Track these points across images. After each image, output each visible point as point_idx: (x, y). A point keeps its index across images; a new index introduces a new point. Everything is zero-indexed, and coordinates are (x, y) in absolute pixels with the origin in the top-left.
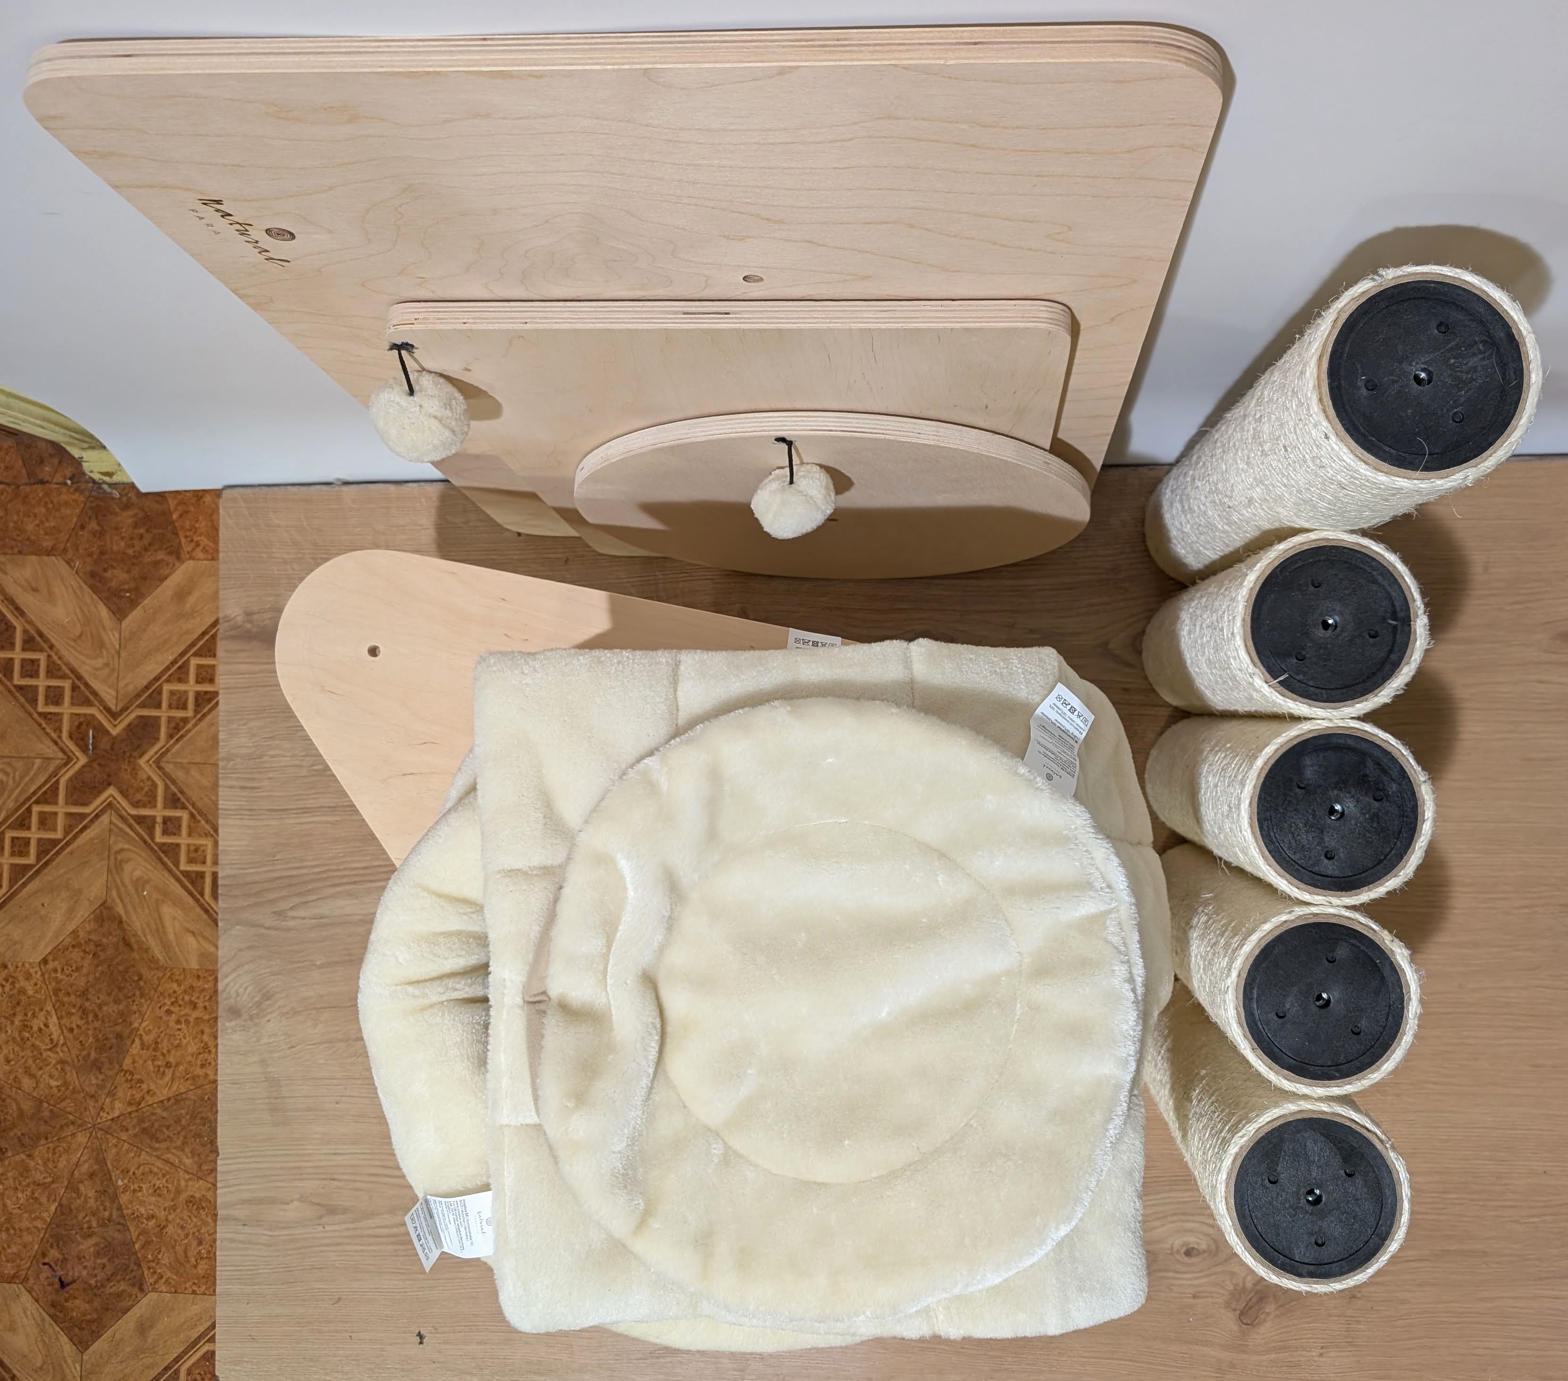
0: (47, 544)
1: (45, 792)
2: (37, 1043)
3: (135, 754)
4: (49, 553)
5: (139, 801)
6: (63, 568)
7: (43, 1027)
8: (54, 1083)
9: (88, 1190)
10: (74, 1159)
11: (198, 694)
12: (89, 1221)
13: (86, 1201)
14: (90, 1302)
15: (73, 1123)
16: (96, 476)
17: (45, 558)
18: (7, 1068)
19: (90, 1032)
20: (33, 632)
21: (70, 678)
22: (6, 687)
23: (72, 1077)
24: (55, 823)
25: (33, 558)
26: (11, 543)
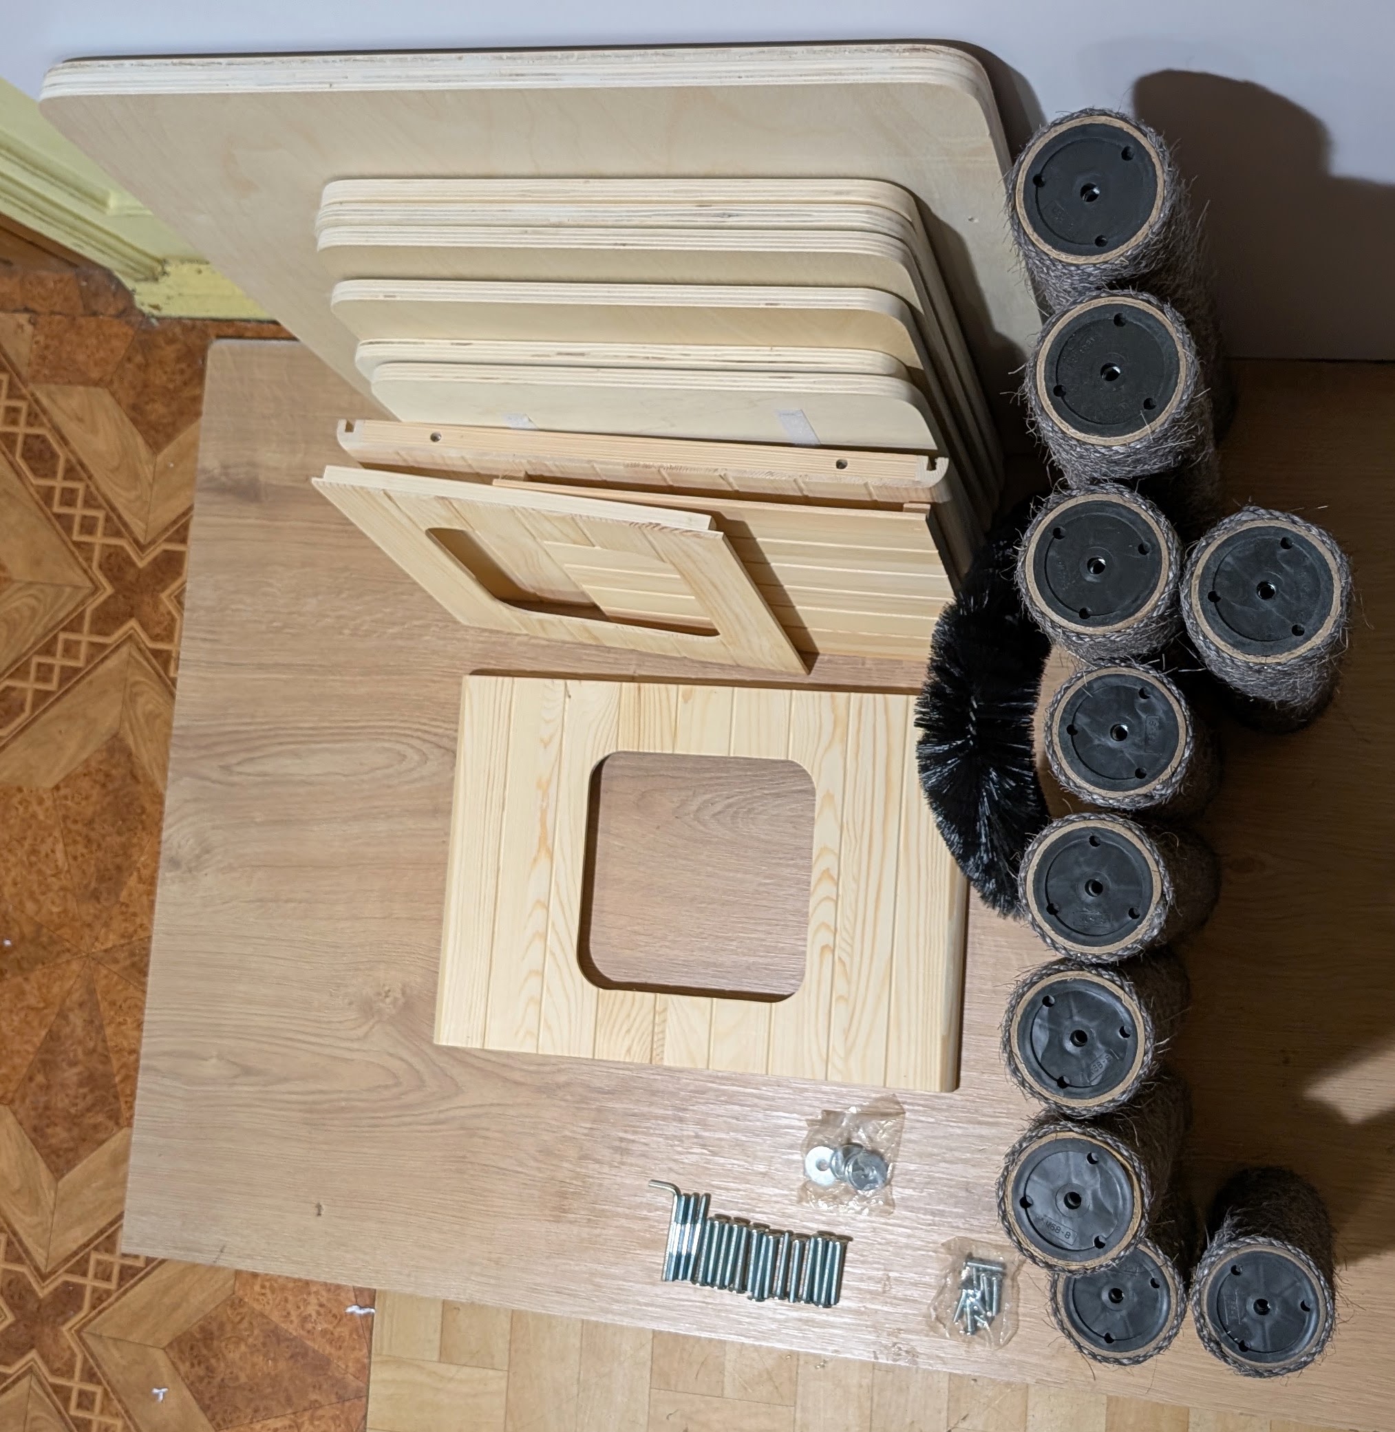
0: (95, 374)
1: (72, 621)
2: (44, 868)
3: (158, 588)
4: (97, 383)
5: (158, 635)
6: (108, 400)
7: (49, 852)
8: (55, 910)
9: (77, 1019)
10: (67, 987)
12: (75, 1050)
13: (73, 1031)
14: (70, 1130)
15: (68, 950)
16: (146, 309)
17: (92, 389)
18: (13, 890)
19: (93, 862)
20: (74, 460)
21: (104, 509)
22: (45, 514)
23: (72, 905)
24: (78, 651)
25: (81, 388)
26: (63, 373)
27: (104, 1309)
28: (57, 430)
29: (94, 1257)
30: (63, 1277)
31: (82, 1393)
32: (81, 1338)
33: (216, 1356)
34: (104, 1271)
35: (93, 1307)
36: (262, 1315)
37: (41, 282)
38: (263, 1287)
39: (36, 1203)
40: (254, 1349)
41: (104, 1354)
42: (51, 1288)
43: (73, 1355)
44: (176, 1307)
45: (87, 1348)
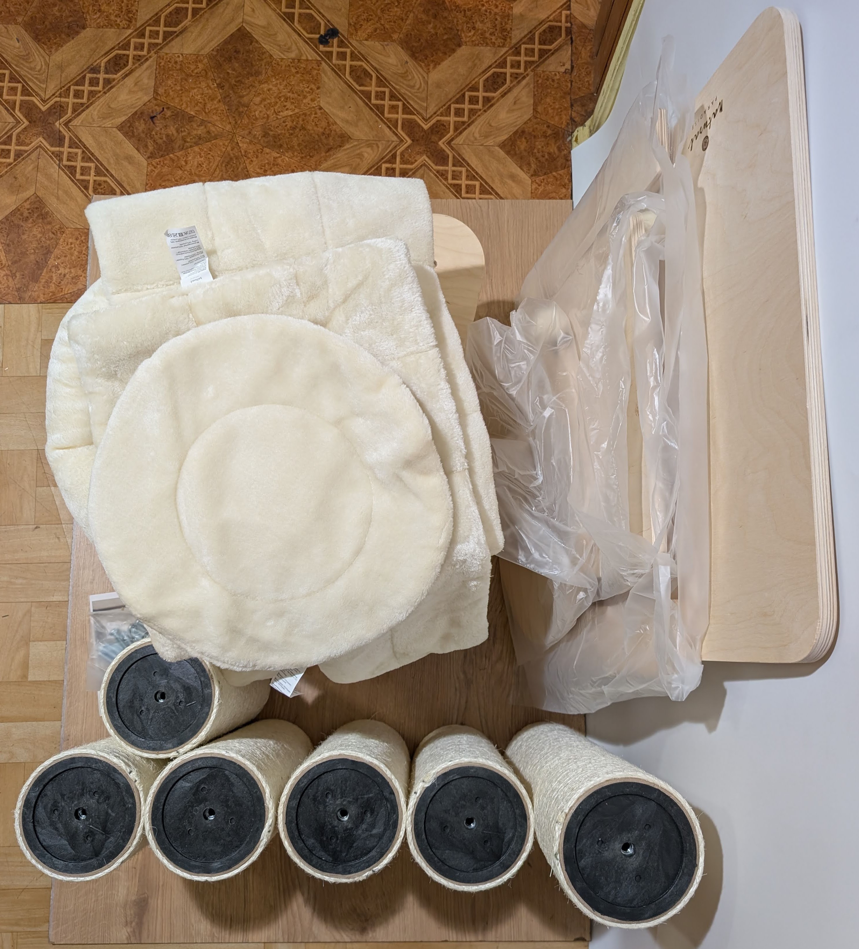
0: (540, 109)
1: (409, 108)
2: (278, 105)
3: (429, 154)
4: (535, 110)
5: (404, 156)
6: (526, 117)
7: (287, 107)
8: (257, 113)
9: (201, 131)
10: (217, 124)
11: (460, 186)
12: (185, 131)
13: (194, 130)
14: (143, 132)
15: (236, 123)
16: (575, 134)
17: (532, 108)
18: (265, 89)
19: (283, 132)
20: (493, 102)
21: (469, 120)
22: (464, 88)
23: (260, 122)
24: (392, 113)
25: (532, 102)
26: (540, 91)
27: (52, 158)
28: (510, 90)
29: (79, 151)
30: (67, 135)
31: (9, 151)
32: (37, 148)
33: (34, 221)
34: (73, 157)
35: (53, 153)
36: (57, 244)
37: (588, 74)
38: (71, 244)
39: (104, 117)
40: (39, 241)
41: (29, 161)
42: (61, 129)
43: (28, 145)
44: (58, 198)
45: (32, 152)
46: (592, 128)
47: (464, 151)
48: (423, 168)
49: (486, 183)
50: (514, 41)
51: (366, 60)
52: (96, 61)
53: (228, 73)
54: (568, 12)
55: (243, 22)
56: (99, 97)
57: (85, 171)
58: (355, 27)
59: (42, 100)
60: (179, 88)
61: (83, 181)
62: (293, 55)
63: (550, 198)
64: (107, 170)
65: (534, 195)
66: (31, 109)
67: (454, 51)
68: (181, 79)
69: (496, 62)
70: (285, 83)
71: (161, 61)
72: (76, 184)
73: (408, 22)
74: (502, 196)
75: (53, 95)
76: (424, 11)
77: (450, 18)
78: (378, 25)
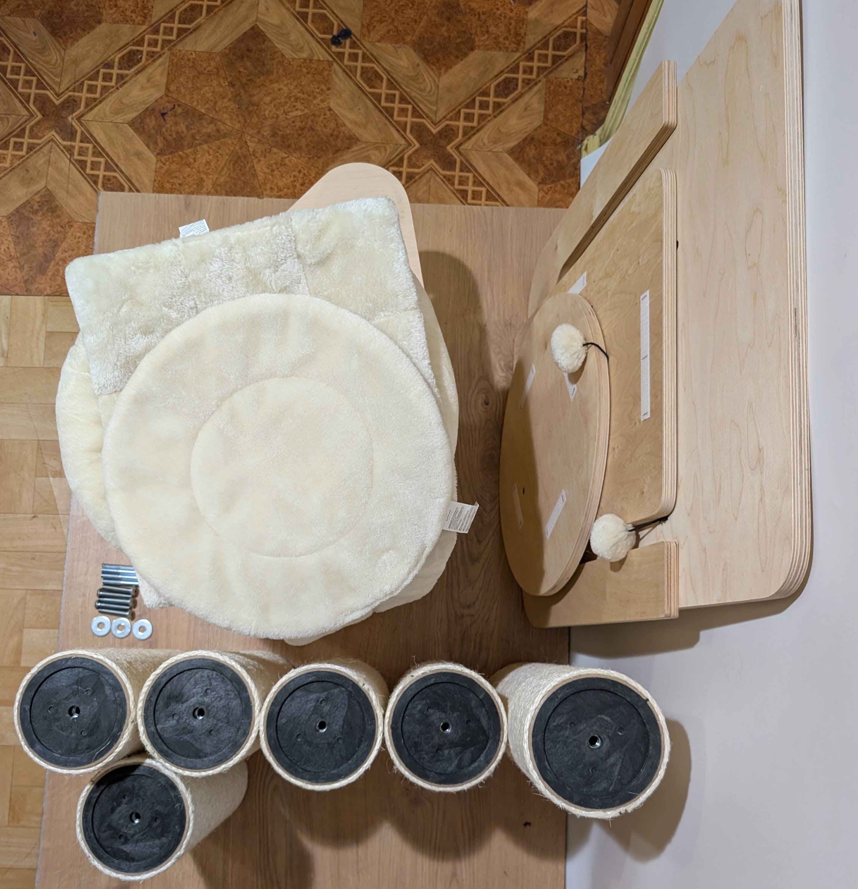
0: (550, 116)
1: (418, 112)
2: (288, 105)
3: (436, 158)
4: (546, 117)
5: (411, 160)
6: (537, 124)
7: (296, 108)
8: (267, 113)
9: (210, 129)
10: (227, 122)
11: (466, 191)
12: (194, 128)
13: (204, 127)
14: (154, 128)
15: (246, 122)
16: (585, 142)
17: (542, 114)
18: (276, 89)
19: (292, 132)
20: (503, 107)
21: (478, 126)
22: (475, 93)
23: (269, 122)
24: (402, 116)
25: (543, 109)
26: (551, 97)
27: (64, 153)
28: (520, 96)
29: (90, 146)
30: (79, 129)
31: (22, 143)
32: (49, 141)
33: (43, 214)
34: (84, 152)
35: (64, 147)
36: (65, 238)
37: (602, 82)
38: (79, 238)
39: (116, 112)
40: (48, 234)
41: (41, 155)
42: (74, 124)
43: (40, 138)
44: (67, 192)
45: (44, 145)
46: (602, 137)
47: (472, 157)
48: (430, 172)
49: (493, 189)
50: (528, 46)
51: (378, 62)
52: (110, 56)
53: (240, 72)
54: (584, 18)
55: (256, 21)
56: (111, 93)
57: (95, 166)
58: (368, 27)
59: (56, 94)
60: (190, 86)
61: (93, 175)
62: (304, 55)
63: (557, 207)
64: (117, 166)
65: (541, 203)
66: (44, 103)
67: (466, 55)
68: (194, 76)
69: (508, 67)
70: (295, 83)
71: (174, 58)
72: (85, 179)
73: (422, 24)
74: (508, 202)
75: (68, 89)
76: (437, 13)
77: (464, 22)
78: (391, 27)
